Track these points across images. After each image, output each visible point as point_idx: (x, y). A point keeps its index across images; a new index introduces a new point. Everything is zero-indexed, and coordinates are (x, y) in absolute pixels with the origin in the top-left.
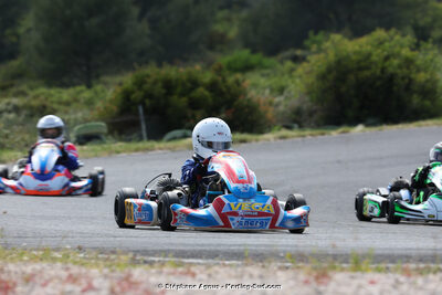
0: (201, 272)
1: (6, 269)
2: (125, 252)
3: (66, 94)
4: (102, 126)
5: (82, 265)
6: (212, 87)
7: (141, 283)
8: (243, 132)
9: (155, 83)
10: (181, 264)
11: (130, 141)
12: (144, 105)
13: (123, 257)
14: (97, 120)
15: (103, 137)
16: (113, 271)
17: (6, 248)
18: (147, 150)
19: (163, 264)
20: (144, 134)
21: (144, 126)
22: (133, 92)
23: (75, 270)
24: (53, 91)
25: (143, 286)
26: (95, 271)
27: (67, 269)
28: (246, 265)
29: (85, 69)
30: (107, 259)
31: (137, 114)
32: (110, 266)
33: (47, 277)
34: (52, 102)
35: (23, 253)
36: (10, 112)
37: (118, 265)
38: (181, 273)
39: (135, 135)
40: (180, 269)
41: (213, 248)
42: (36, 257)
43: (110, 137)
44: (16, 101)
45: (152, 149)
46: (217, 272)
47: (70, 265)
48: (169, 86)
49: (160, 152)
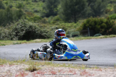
0: (103, 70)
1: (54, 69)
3: (70, 24)
4: (78, 33)
5: (73, 68)
6: (107, 23)
7: (88, 72)
8: (114, 34)
9: (92, 22)
10: (98, 68)
11: (85, 36)
12: (89, 27)
13: (83, 66)
14: (77, 31)
15: (79, 35)
16: (81, 69)
17: (54, 63)
18: (90, 39)
19: (94, 68)
21: (89, 33)
22: (86, 24)
23: (71, 69)
24: (66, 24)
25: (89, 73)
26: (76, 69)
27: (69, 69)
28: (115, 68)
29: (74, 18)
30: (80, 66)
31: (87, 30)
32: (80, 68)
33: (64, 71)
34: (66, 27)
35: (58, 65)
37: (82, 68)
38: (98, 70)
39: (87, 35)
40: (98, 69)
41: (107, 64)
42: (62, 66)
44: (57, 26)
45: (91, 39)
46: (107, 70)
47: (70, 68)
48: (95, 23)
49: (93, 39)
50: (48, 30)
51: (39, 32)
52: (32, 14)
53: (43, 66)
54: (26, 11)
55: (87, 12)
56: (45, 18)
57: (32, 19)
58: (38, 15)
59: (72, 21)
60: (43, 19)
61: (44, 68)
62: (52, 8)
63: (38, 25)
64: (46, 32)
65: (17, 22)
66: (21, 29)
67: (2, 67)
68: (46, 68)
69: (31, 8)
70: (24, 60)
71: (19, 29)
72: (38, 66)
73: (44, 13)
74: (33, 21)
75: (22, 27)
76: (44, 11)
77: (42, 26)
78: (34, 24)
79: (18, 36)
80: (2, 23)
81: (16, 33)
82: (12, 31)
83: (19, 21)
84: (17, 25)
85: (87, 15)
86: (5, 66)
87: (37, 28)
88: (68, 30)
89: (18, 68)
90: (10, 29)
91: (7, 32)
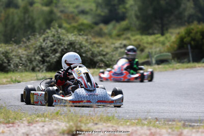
2: (180, 121)
3: (150, 38)
4: (169, 55)
5: (158, 127)
9: (197, 33)
11: (183, 63)
12: (190, 44)
13: (179, 123)
14: (166, 52)
15: (170, 61)
16: (173, 131)
17: (119, 119)
18: (192, 67)
20: (191, 59)
21: (190, 55)
22: (185, 38)
23: (153, 130)
26: (164, 131)
27: (150, 130)
29: (160, 25)
31: (187, 49)
32: (171, 128)
33: (139, 134)
34: (143, 43)
35: (127, 122)
36: (121, 48)
37: (176, 128)
39: (186, 60)
42: (134, 123)
43: (173, 61)
44: (125, 42)
45: (195, 67)
47: (151, 128)
49: (199, 68)
50: (108, 50)
51: (89, 54)
52: (74, 18)
53: (96, 124)
54: (62, 12)
55: (187, 14)
56: (102, 26)
57: (74, 28)
58: (86, 19)
59: (156, 32)
60: (97, 28)
61: (98, 129)
62: (114, 5)
63: (87, 40)
64: (104, 55)
65: (43, 34)
66: (53, 48)
67: (13, 126)
68: (101, 129)
69: (71, 5)
70: (57, 113)
71: (49, 49)
72: (86, 124)
73: (99, 15)
74: (76, 33)
75: (54, 44)
76: (99, 11)
77: (94, 43)
78: (78, 39)
79: (47, 62)
80: (14, 38)
81: (43, 57)
82: (35, 53)
83: (47, 33)
84: (44, 41)
85: (186, 19)
86: (19, 125)
87: (85, 46)
88: (147, 50)
89: (46, 129)
90: (30, 49)
91: (25, 56)
